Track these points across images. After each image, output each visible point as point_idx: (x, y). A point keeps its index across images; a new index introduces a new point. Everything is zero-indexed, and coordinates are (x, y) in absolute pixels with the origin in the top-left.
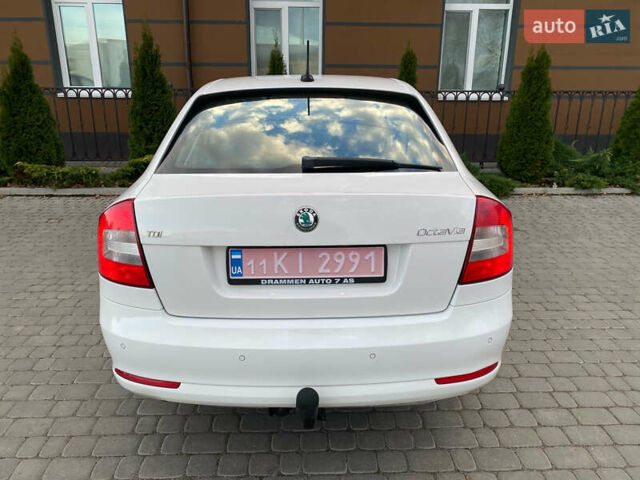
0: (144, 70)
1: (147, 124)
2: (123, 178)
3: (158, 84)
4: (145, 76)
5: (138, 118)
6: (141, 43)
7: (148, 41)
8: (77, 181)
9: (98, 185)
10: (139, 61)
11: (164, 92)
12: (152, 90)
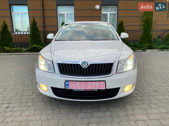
0: (33, 26)
1: (34, 38)
2: (28, 51)
3: (36, 30)
4: (33, 28)
5: (32, 37)
6: (32, 20)
7: (34, 20)
8: (17, 51)
9: (22, 52)
10: (32, 25)
11: (38, 31)
12: (35, 31)
